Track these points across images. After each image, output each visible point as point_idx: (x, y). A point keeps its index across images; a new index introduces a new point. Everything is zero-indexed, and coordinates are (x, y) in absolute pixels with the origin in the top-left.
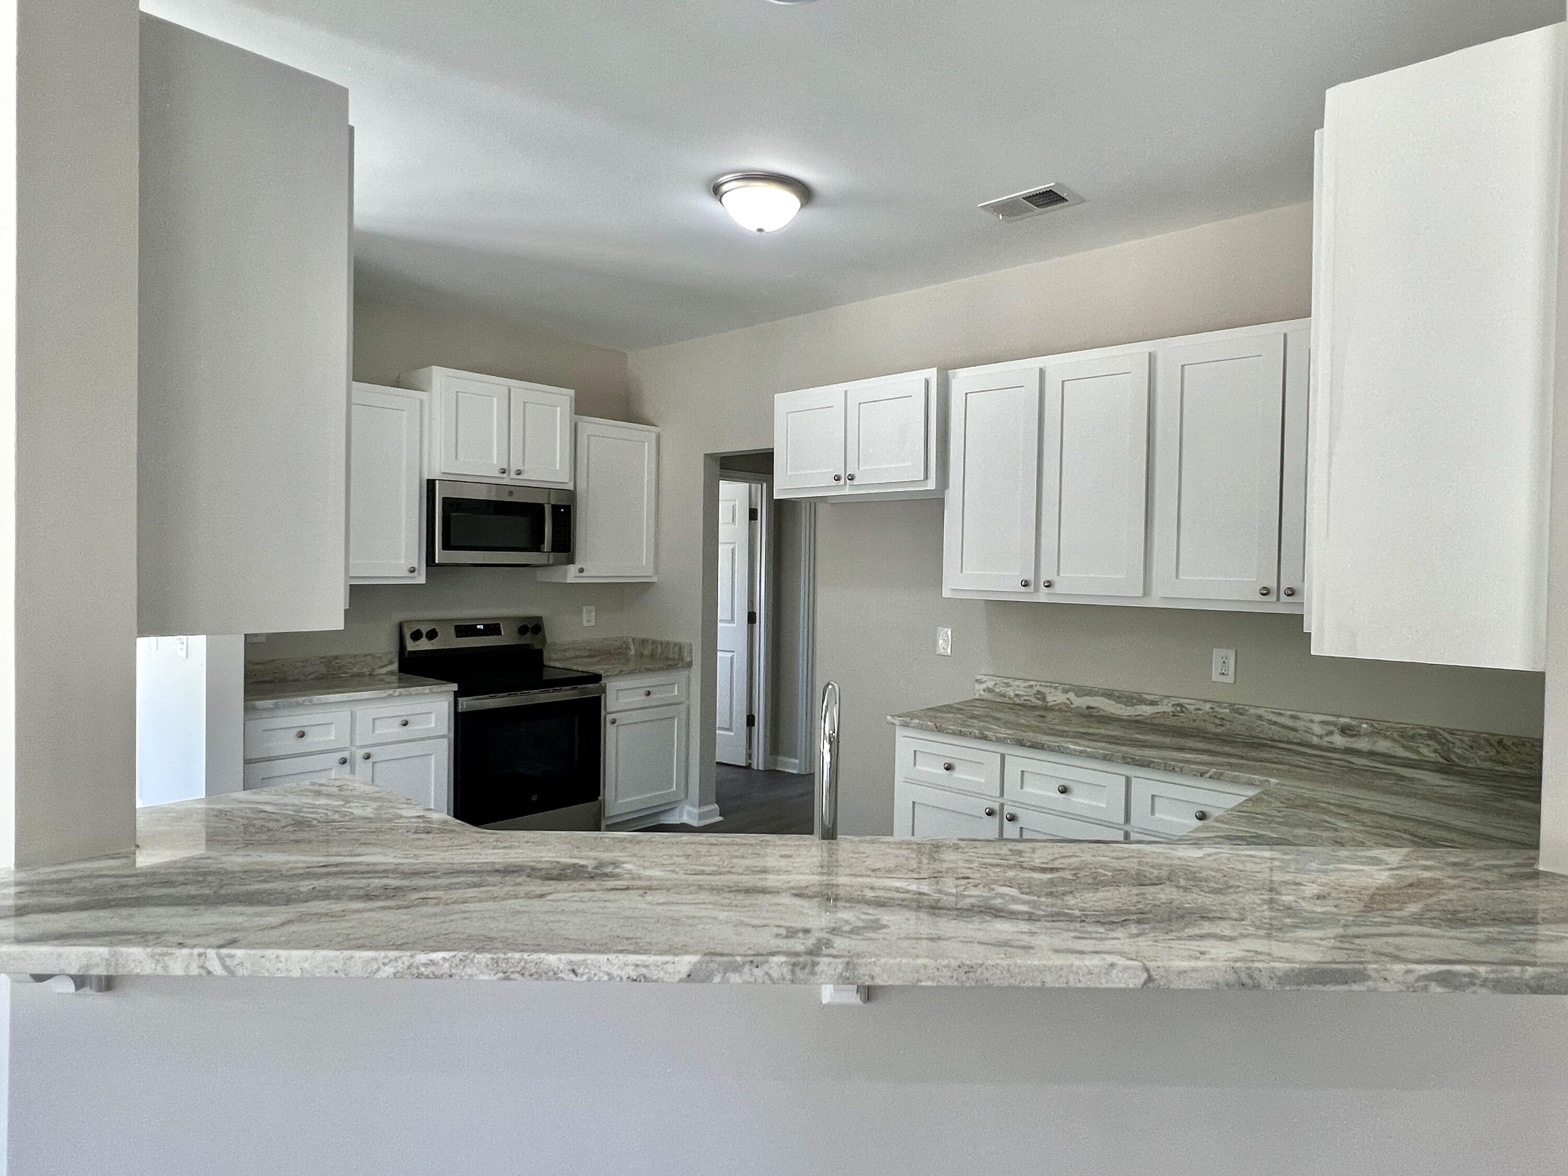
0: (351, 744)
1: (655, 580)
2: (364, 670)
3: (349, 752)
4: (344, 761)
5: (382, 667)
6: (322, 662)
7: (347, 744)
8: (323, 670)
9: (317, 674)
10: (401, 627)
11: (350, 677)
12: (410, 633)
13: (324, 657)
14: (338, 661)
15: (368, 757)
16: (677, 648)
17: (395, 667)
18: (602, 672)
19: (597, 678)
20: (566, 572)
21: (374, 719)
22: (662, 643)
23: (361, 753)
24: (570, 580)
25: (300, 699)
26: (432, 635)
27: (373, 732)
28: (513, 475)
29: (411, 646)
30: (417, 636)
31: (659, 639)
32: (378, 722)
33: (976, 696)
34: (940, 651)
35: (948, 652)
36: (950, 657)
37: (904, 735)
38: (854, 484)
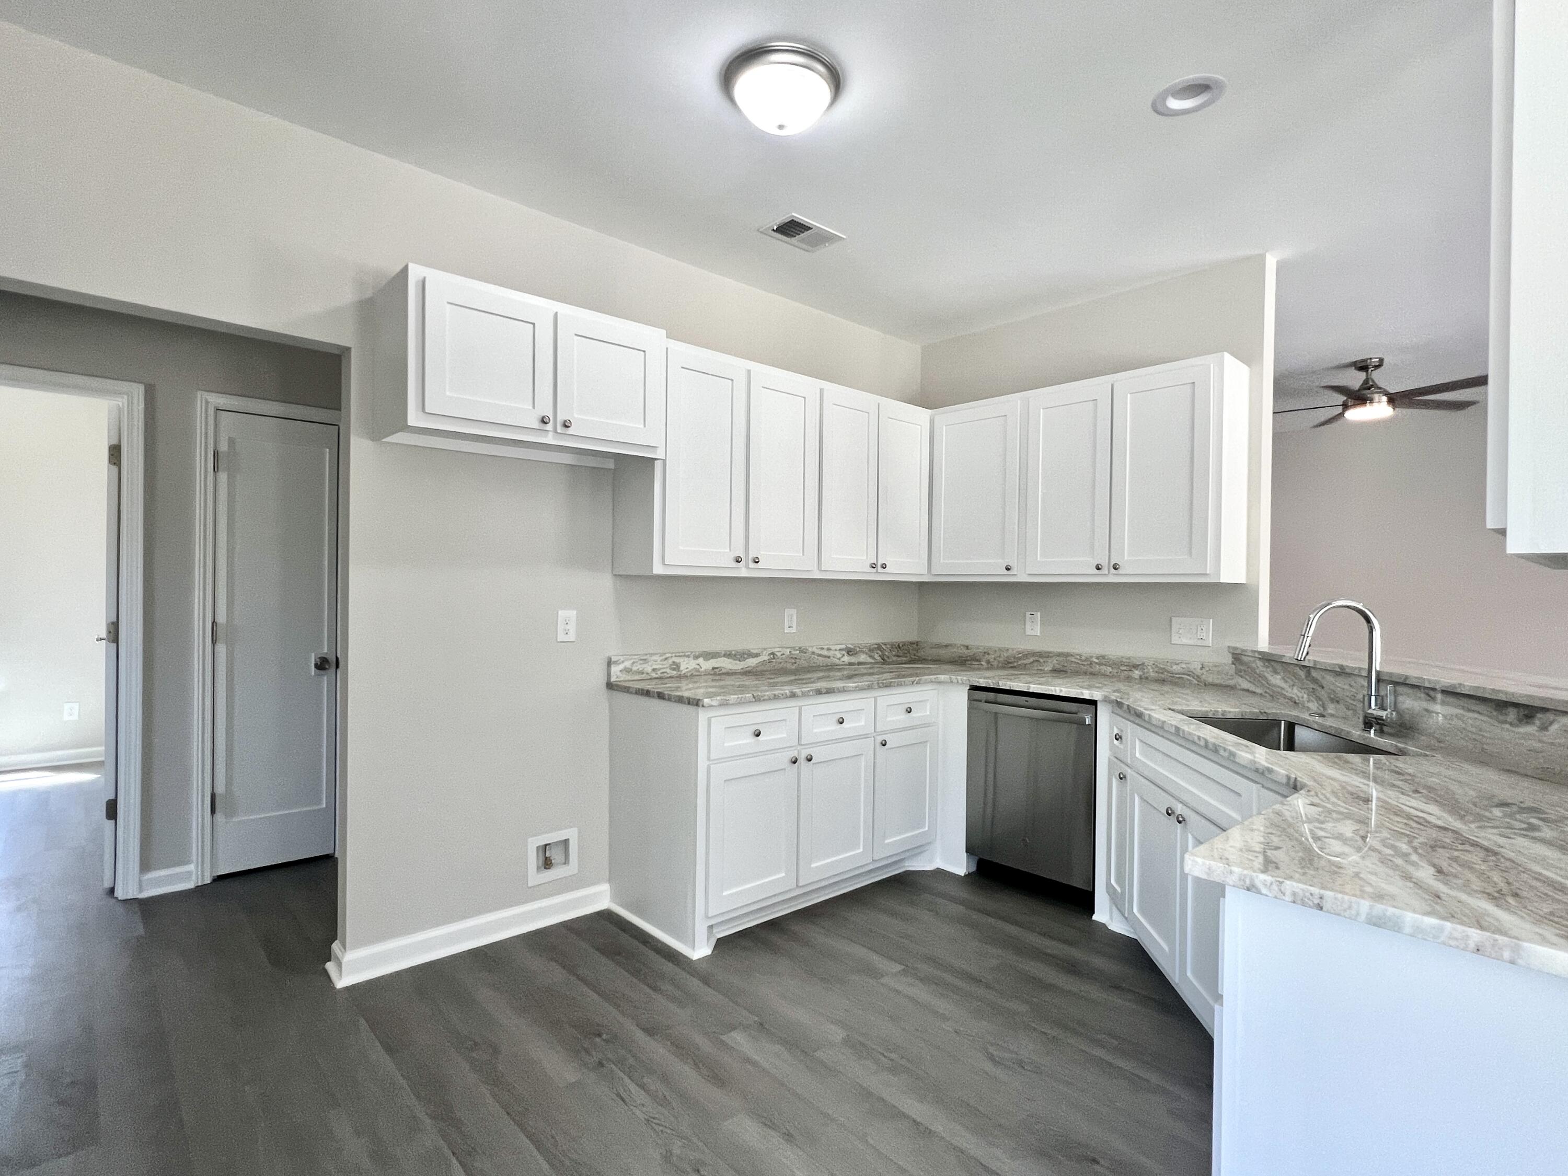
33: (613, 679)
34: (561, 637)
35: (572, 637)
36: (574, 642)
37: (710, 716)
38: (567, 433)
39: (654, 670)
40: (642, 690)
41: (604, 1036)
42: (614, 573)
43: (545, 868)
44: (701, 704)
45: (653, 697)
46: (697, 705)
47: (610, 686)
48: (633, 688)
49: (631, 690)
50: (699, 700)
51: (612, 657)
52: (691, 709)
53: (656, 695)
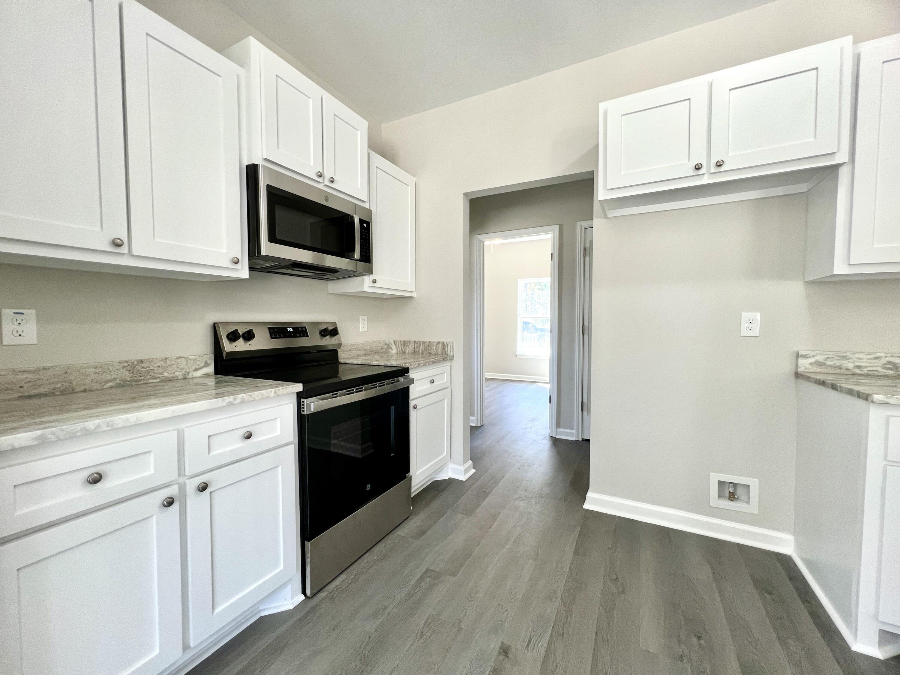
0: (179, 474)
1: (414, 295)
2: (177, 374)
3: (177, 486)
4: (170, 502)
5: (196, 370)
6: (124, 367)
7: (174, 476)
8: (126, 375)
9: (118, 381)
10: (215, 328)
11: (160, 382)
12: (226, 334)
13: (126, 362)
14: (143, 365)
15: (204, 488)
16: (440, 345)
17: (211, 369)
18: (408, 366)
19: (404, 371)
20: (362, 282)
21: (209, 436)
22: (424, 343)
23: (192, 485)
24: (366, 289)
25: (91, 424)
26: (249, 336)
27: (209, 454)
28: (327, 182)
29: (228, 347)
30: (233, 337)
31: (421, 340)
32: (214, 440)
33: (799, 370)
34: (744, 332)
35: (756, 332)
36: (758, 337)
37: (889, 414)
38: (721, 170)
39: (858, 367)
40: (820, 380)
41: (702, 642)
42: (806, 280)
43: (729, 500)
44: (870, 398)
45: (828, 387)
46: (866, 399)
47: (798, 375)
48: (813, 378)
49: (811, 380)
50: (869, 394)
51: (800, 352)
52: (860, 403)
53: (830, 386)
